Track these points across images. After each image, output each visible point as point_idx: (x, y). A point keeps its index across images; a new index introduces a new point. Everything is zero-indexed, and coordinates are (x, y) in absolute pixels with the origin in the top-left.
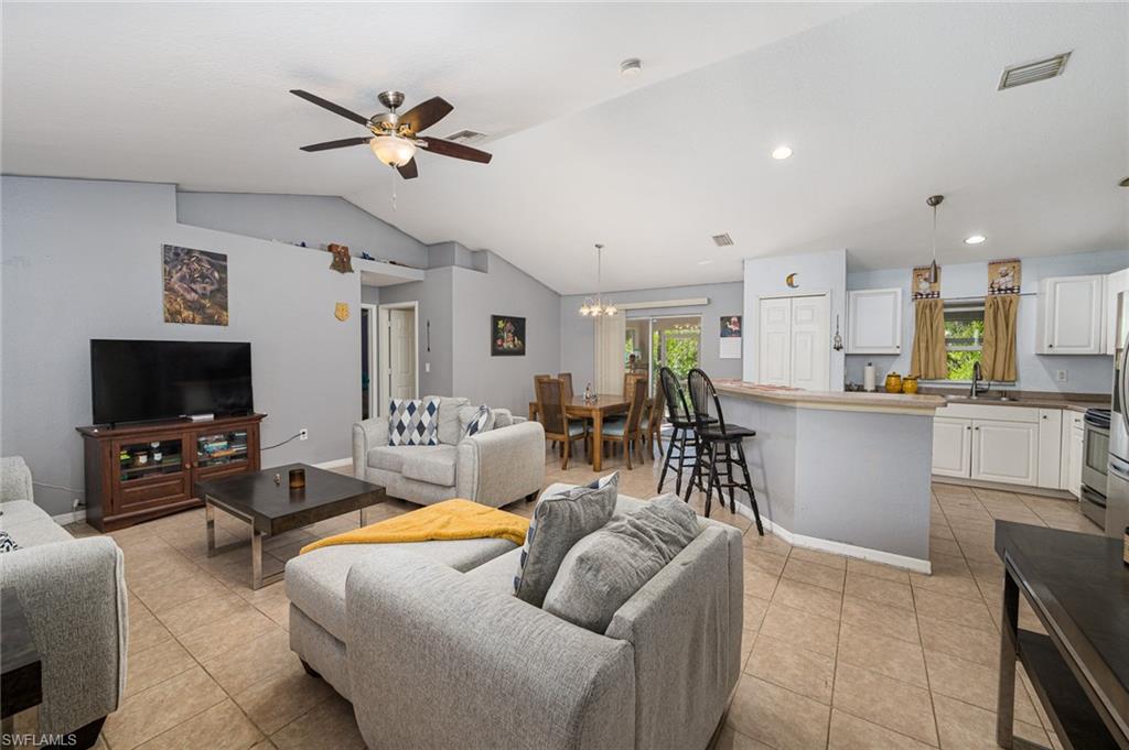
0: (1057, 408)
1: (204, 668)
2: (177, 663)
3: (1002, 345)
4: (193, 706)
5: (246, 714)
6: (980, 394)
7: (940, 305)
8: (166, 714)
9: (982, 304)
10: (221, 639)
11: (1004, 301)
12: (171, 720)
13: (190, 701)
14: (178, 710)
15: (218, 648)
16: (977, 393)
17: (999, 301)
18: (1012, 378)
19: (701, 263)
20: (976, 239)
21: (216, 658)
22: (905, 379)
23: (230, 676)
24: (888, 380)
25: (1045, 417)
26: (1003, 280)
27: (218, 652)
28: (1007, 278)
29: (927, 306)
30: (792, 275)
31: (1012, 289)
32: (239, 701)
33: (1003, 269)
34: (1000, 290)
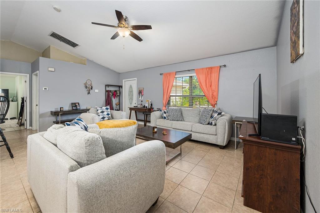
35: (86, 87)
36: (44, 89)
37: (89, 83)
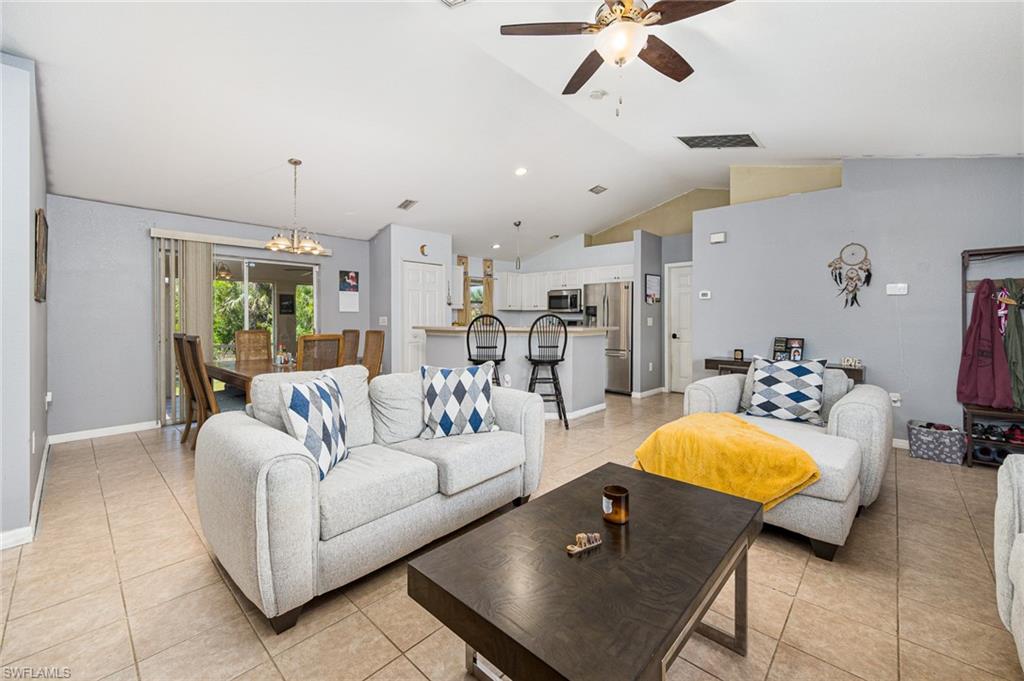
1: (898, 631)
2: (919, 660)
4: (931, 613)
5: (898, 580)
8: (957, 626)
10: (854, 640)
12: (955, 620)
13: (930, 618)
14: (945, 621)
15: (866, 635)
21: (879, 627)
23: (883, 606)
27: (871, 630)
30: (424, 246)
32: (894, 587)
35: (838, 278)
36: (701, 297)
37: (853, 258)
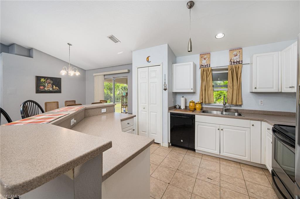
0: (258, 120)
3: (235, 88)
6: (227, 111)
7: (210, 70)
9: (227, 69)
11: (236, 68)
16: (225, 110)
17: (234, 68)
18: (240, 104)
19: (119, 53)
20: (220, 36)
22: (196, 103)
24: (190, 104)
25: (253, 125)
26: (235, 58)
28: (237, 57)
29: (206, 71)
30: (149, 56)
31: (239, 62)
33: (235, 53)
34: (234, 62)
